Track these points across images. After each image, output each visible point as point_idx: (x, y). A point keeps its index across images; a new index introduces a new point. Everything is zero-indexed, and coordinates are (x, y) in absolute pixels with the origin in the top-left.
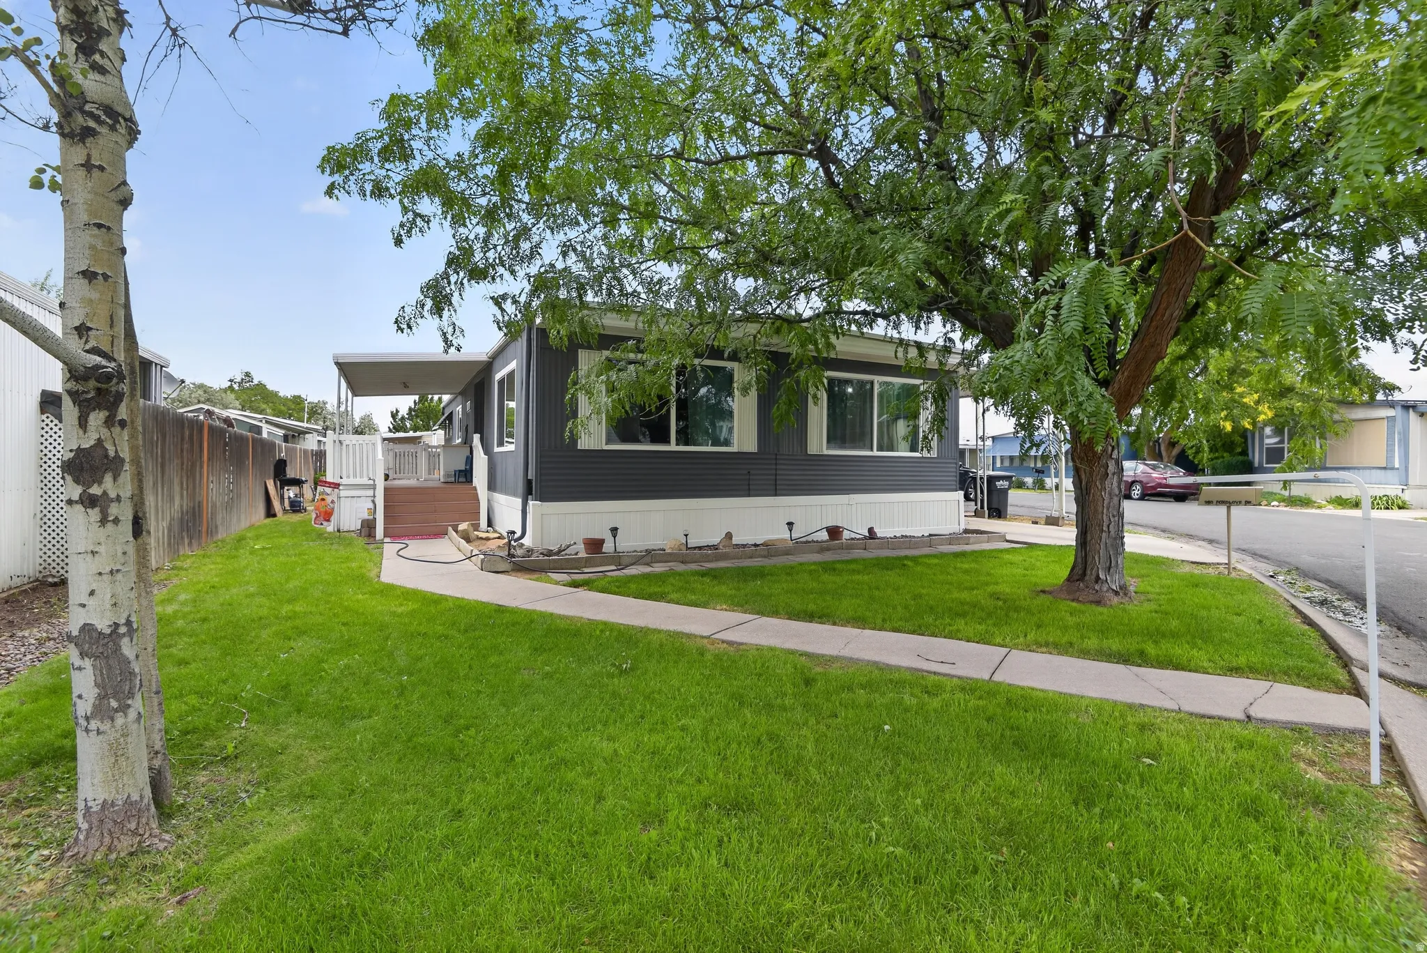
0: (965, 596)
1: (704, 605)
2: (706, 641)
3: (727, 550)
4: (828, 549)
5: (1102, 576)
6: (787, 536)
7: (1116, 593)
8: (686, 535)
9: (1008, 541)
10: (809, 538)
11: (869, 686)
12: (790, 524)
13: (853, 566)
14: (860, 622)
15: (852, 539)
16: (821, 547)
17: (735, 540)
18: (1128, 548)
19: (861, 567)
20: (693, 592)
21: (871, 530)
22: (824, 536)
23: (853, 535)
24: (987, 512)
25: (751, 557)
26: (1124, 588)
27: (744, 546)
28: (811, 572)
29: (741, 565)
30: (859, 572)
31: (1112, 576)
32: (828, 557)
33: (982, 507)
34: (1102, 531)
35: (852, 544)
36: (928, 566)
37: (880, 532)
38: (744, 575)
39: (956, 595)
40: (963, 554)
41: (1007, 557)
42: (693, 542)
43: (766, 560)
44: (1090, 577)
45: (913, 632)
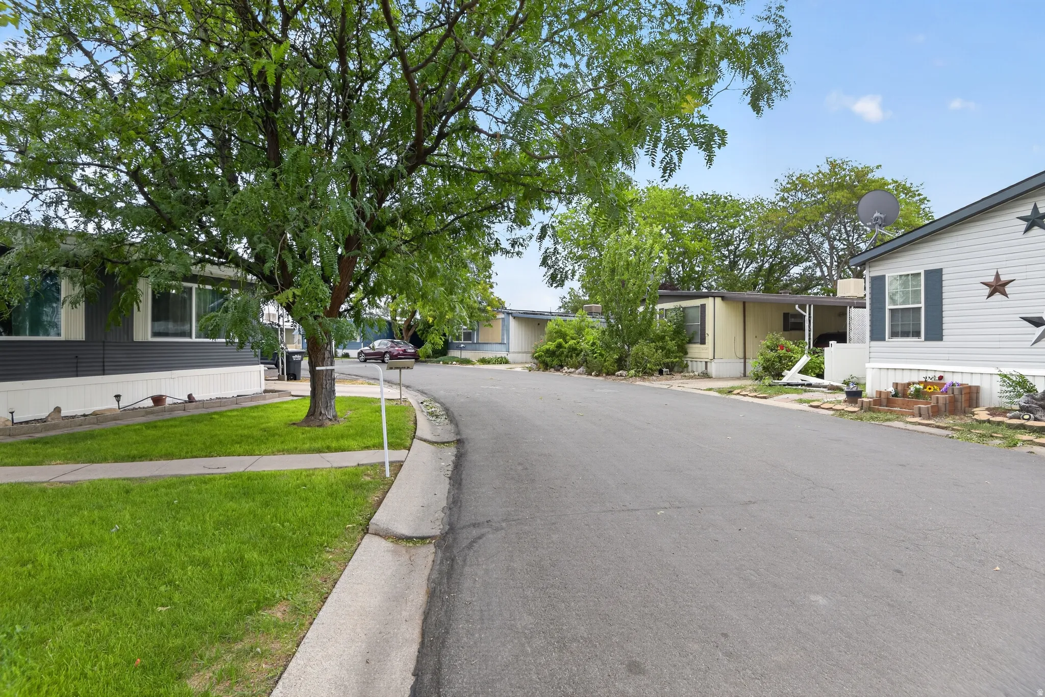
0: (246, 432)
1: (41, 463)
2: (45, 484)
3: (56, 421)
4: (152, 413)
5: (323, 412)
6: (115, 405)
7: (330, 420)
8: (12, 413)
9: (293, 396)
10: (137, 406)
11: (169, 486)
12: (118, 397)
13: (171, 423)
14: (169, 456)
15: (175, 404)
16: (146, 411)
17: (64, 413)
18: (337, 394)
19: (178, 423)
20: (27, 455)
21: (190, 396)
22: (150, 403)
23: (176, 401)
24: (286, 377)
25: (81, 425)
26: (335, 417)
27: (73, 417)
28: (135, 430)
29: (71, 432)
30: (175, 426)
31: (328, 411)
32: (151, 418)
33: (283, 373)
34: (323, 388)
35: (175, 407)
36: (230, 416)
37: (197, 397)
38: (73, 438)
39: (240, 432)
40: (257, 407)
41: (285, 406)
42: (17, 418)
43: (95, 427)
44: (317, 413)
45: (206, 456)
